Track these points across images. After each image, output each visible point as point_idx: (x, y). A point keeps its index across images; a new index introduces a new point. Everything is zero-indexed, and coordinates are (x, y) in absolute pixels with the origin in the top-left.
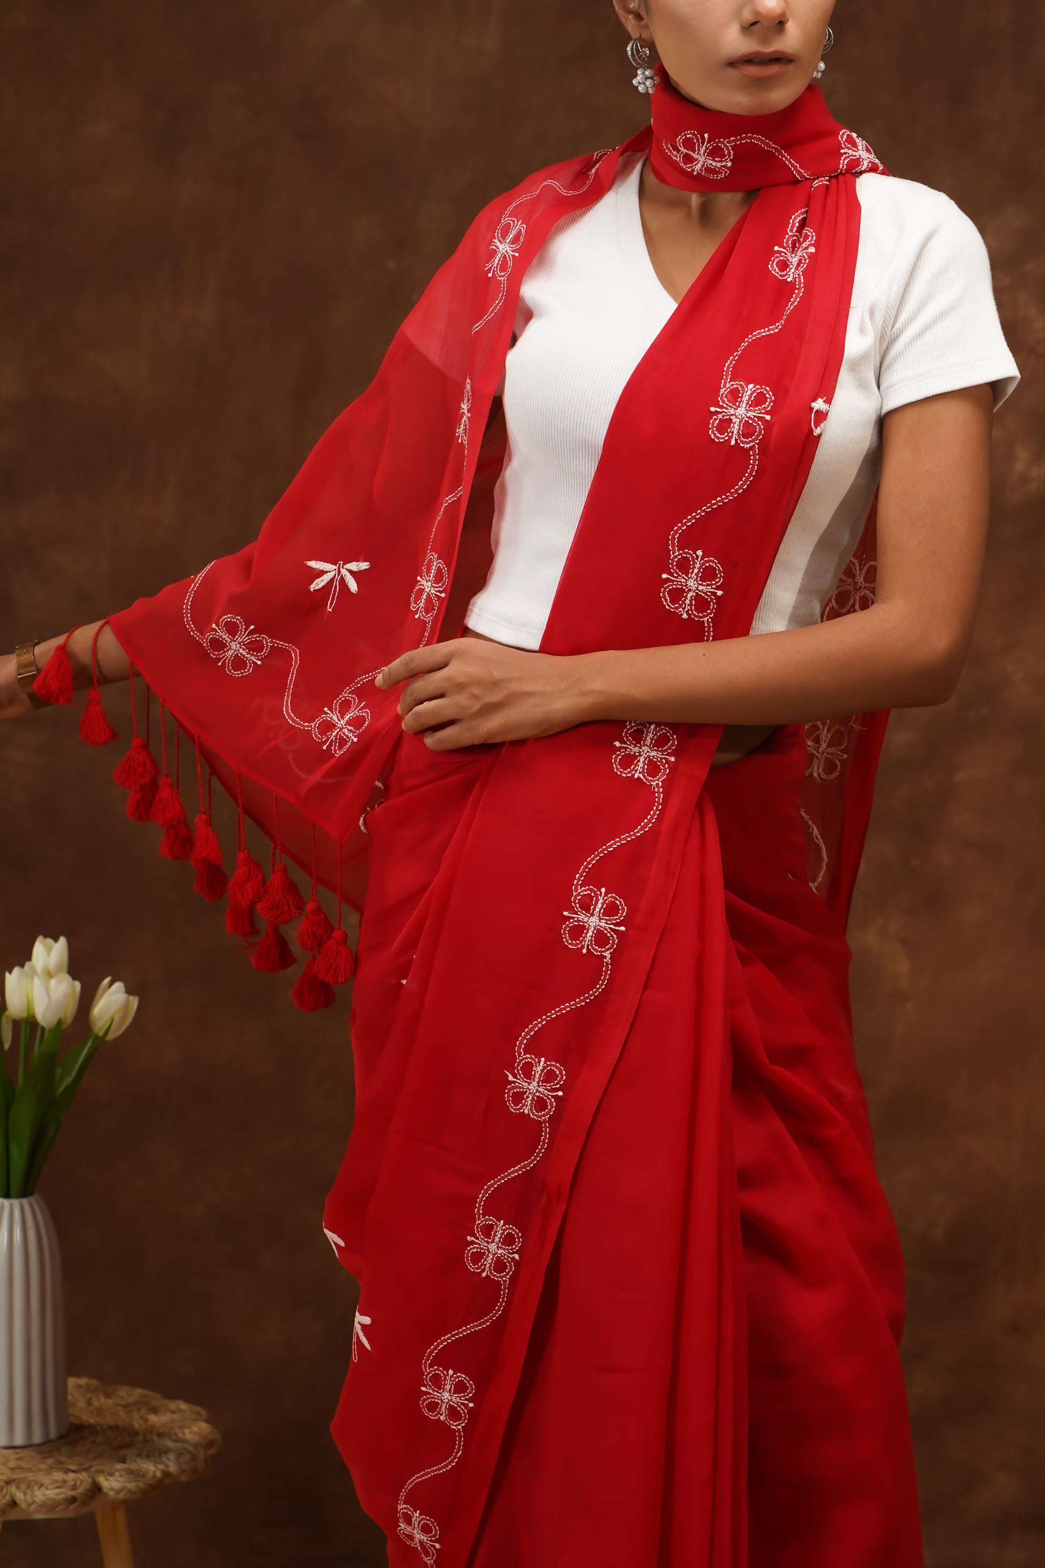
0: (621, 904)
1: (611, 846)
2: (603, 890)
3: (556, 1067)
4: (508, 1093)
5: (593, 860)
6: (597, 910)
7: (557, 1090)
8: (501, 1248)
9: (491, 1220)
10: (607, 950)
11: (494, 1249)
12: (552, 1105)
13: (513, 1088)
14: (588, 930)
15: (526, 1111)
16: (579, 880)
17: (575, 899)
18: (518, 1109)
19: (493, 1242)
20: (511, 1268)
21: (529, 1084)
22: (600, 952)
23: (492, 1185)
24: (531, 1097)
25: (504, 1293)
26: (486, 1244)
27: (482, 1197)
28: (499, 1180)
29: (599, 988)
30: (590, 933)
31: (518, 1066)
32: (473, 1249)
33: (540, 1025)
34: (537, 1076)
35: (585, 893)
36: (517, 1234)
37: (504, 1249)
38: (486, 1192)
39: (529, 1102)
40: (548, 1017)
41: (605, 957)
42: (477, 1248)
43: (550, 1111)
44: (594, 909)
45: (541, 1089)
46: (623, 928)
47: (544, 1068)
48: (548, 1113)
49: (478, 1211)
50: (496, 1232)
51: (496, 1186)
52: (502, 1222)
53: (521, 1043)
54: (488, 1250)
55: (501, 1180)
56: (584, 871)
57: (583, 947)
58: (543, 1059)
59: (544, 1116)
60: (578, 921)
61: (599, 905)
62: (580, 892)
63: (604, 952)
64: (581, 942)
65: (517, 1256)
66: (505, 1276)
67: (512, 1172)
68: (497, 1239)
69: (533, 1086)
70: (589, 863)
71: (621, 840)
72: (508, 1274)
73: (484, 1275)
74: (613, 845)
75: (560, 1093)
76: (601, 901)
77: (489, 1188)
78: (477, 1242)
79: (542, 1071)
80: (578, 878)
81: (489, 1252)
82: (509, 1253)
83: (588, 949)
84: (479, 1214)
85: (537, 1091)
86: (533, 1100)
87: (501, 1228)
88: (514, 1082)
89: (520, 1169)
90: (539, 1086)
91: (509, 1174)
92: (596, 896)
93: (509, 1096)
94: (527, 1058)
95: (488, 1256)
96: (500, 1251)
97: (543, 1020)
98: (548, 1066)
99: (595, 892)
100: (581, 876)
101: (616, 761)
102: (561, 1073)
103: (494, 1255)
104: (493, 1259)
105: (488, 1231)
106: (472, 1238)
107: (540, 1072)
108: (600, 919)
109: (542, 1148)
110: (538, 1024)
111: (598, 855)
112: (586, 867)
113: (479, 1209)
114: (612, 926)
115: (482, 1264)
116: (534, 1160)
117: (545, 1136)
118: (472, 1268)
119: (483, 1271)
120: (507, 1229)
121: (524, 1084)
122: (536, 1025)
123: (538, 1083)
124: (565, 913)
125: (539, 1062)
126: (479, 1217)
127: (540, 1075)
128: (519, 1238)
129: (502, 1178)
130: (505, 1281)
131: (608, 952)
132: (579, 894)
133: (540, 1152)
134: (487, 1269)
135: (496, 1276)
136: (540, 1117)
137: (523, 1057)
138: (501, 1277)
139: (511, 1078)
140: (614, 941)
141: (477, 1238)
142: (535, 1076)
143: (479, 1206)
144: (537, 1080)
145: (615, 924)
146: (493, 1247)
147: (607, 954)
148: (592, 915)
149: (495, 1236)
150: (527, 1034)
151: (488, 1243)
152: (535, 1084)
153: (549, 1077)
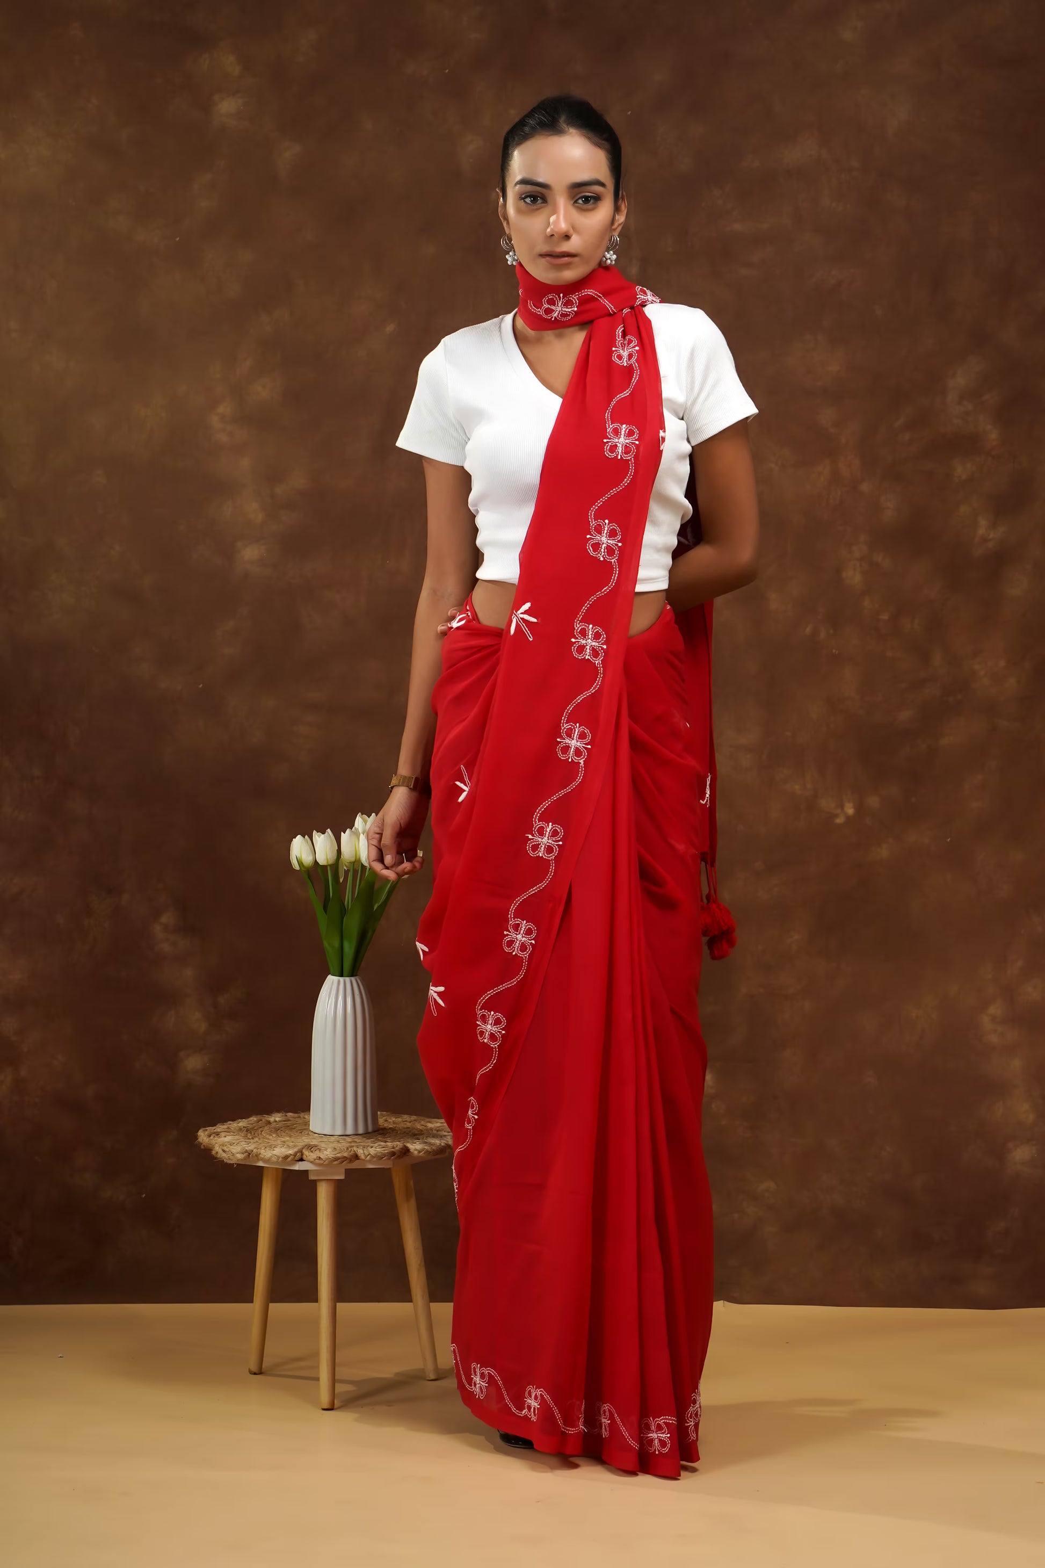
0: (588, 733)
1: (579, 699)
2: (578, 725)
3: (558, 828)
4: (529, 846)
5: (570, 708)
6: (575, 736)
7: (559, 841)
8: (524, 937)
9: (518, 921)
10: (581, 759)
11: (520, 938)
12: (556, 850)
13: (532, 842)
14: (571, 748)
15: (541, 855)
16: (564, 720)
17: (563, 731)
18: (536, 854)
19: (519, 934)
20: (530, 949)
21: (542, 839)
22: (578, 760)
23: (519, 900)
24: (543, 847)
25: (525, 964)
26: (515, 935)
27: (513, 908)
28: (523, 897)
29: (578, 781)
30: (572, 750)
31: (535, 829)
32: (508, 939)
33: (547, 805)
34: (547, 833)
35: (568, 727)
36: (534, 929)
37: (526, 937)
38: (515, 905)
39: (543, 850)
40: (551, 799)
41: (581, 763)
42: (510, 938)
43: (555, 853)
44: (574, 736)
45: (550, 841)
46: (589, 747)
47: (552, 828)
48: (554, 855)
49: (511, 916)
50: (522, 927)
51: (521, 900)
52: (525, 921)
53: (536, 816)
54: (517, 939)
55: (524, 896)
56: (566, 715)
57: (569, 758)
58: (550, 824)
59: (552, 857)
60: (566, 743)
61: (576, 733)
62: (565, 726)
63: (580, 760)
64: (568, 755)
65: (533, 942)
66: (526, 954)
67: (531, 892)
68: (522, 932)
69: (545, 840)
70: (568, 710)
71: (584, 695)
72: (528, 952)
73: (514, 953)
74: (580, 699)
75: (561, 843)
76: (577, 731)
77: (517, 902)
78: (511, 935)
79: (550, 830)
80: (564, 719)
81: (517, 940)
82: (529, 940)
83: (572, 759)
84: (511, 918)
85: (547, 842)
86: (545, 848)
87: (524, 925)
88: (533, 839)
89: (536, 889)
90: (548, 839)
91: (529, 893)
92: (574, 728)
93: (529, 847)
94: (540, 824)
95: (516, 942)
96: (524, 939)
97: (549, 802)
98: (554, 827)
99: (573, 726)
100: (565, 718)
101: (574, 650)
102: (561, 831)
103: (520, 941)
104: (519, 944)
105: (516, 927)
106: (507, 933)
107: (549, 831)
108: (577, 741)
109: (550, 876)
110: (546, 804)
111: (572, 705)
112: (567, 712)
113: (511, 914)
114: (584, 745)
115: (513, 947)
116: (545, 883)
117: (552, 868)
118: (507, 950)
119: (514, 951)
120: (528, 925)
121: (539, 839)
122: (545, 805)
123: (548, 838)
124: (558, 740)
125: (548, 825)
126: (511, 919)
127: (549, 833)
128: (535, 930)
129: (525, 895)
130: (526, 957)
131: (582, 760)
132: (565, 728)
133: (549, 878)
134: (516, 950)
135: (521, 954)
136: (549, 857)
137: (537, 824)
138: (523, 955)
139: (530, 837)
140: (585, 754)
141: (510, 932)
142: (545, 834)
143: (511, 913)
144: (547, 836)
145: (586, 744)
146: (519, 937)
147: (582, 762)
148: (573, 739)
149: (521, 930)
150: (540, 810)
151: (516, 934)
152: (546, 838)
153: (555, 834)
